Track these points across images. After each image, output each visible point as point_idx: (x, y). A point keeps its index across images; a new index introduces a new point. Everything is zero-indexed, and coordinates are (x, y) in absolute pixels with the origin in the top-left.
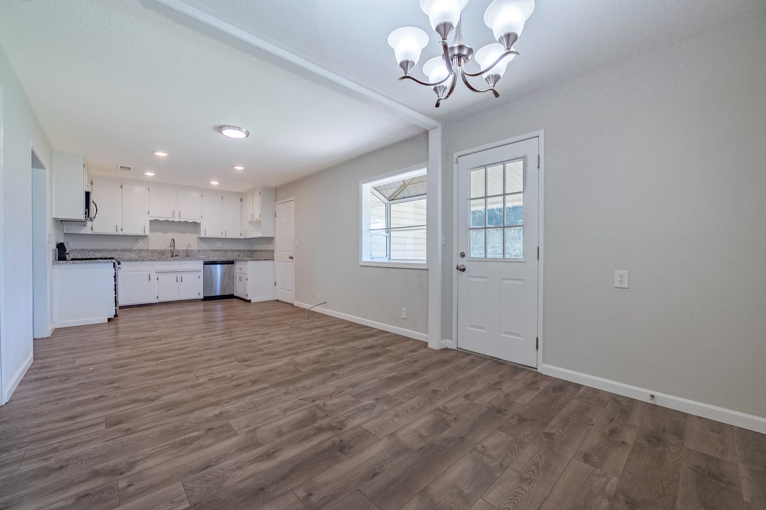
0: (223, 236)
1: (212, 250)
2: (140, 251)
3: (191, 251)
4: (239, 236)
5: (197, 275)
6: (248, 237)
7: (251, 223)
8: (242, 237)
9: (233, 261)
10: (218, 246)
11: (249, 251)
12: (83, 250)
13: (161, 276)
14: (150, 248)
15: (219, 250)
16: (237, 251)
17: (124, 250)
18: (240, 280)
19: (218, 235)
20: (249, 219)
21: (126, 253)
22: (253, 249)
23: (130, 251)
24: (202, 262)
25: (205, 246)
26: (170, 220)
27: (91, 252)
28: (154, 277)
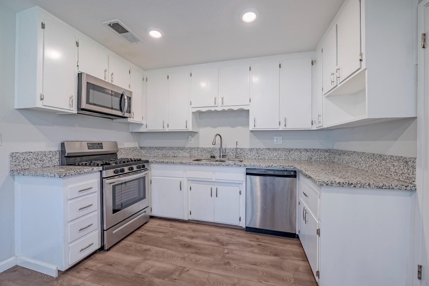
0: (282, 128)
1: (269, 149)
2: (192, 149)
3: (241, 149)
4: (308, 126)
5: (236, 190)
6: (325, 126)
7: (331, 95)
8: (314, 128)
9: (295, 172)
10: (278, 142)
11: (326, 151)
12: (150, 147)
13: (193, 186)
14: (201, 146)
15: (279, 149)
16: (306, 150)
17: (178, 148)
18: (305, 218)
19: (274, 126)
20: (328, 87)
21: (180, 151)
22: (335, 148)
23: (183, 149)
24: (244, 170)
25: (259, 144)
26: (213, 109)
27: (155, 150)
28: (186, 186)
